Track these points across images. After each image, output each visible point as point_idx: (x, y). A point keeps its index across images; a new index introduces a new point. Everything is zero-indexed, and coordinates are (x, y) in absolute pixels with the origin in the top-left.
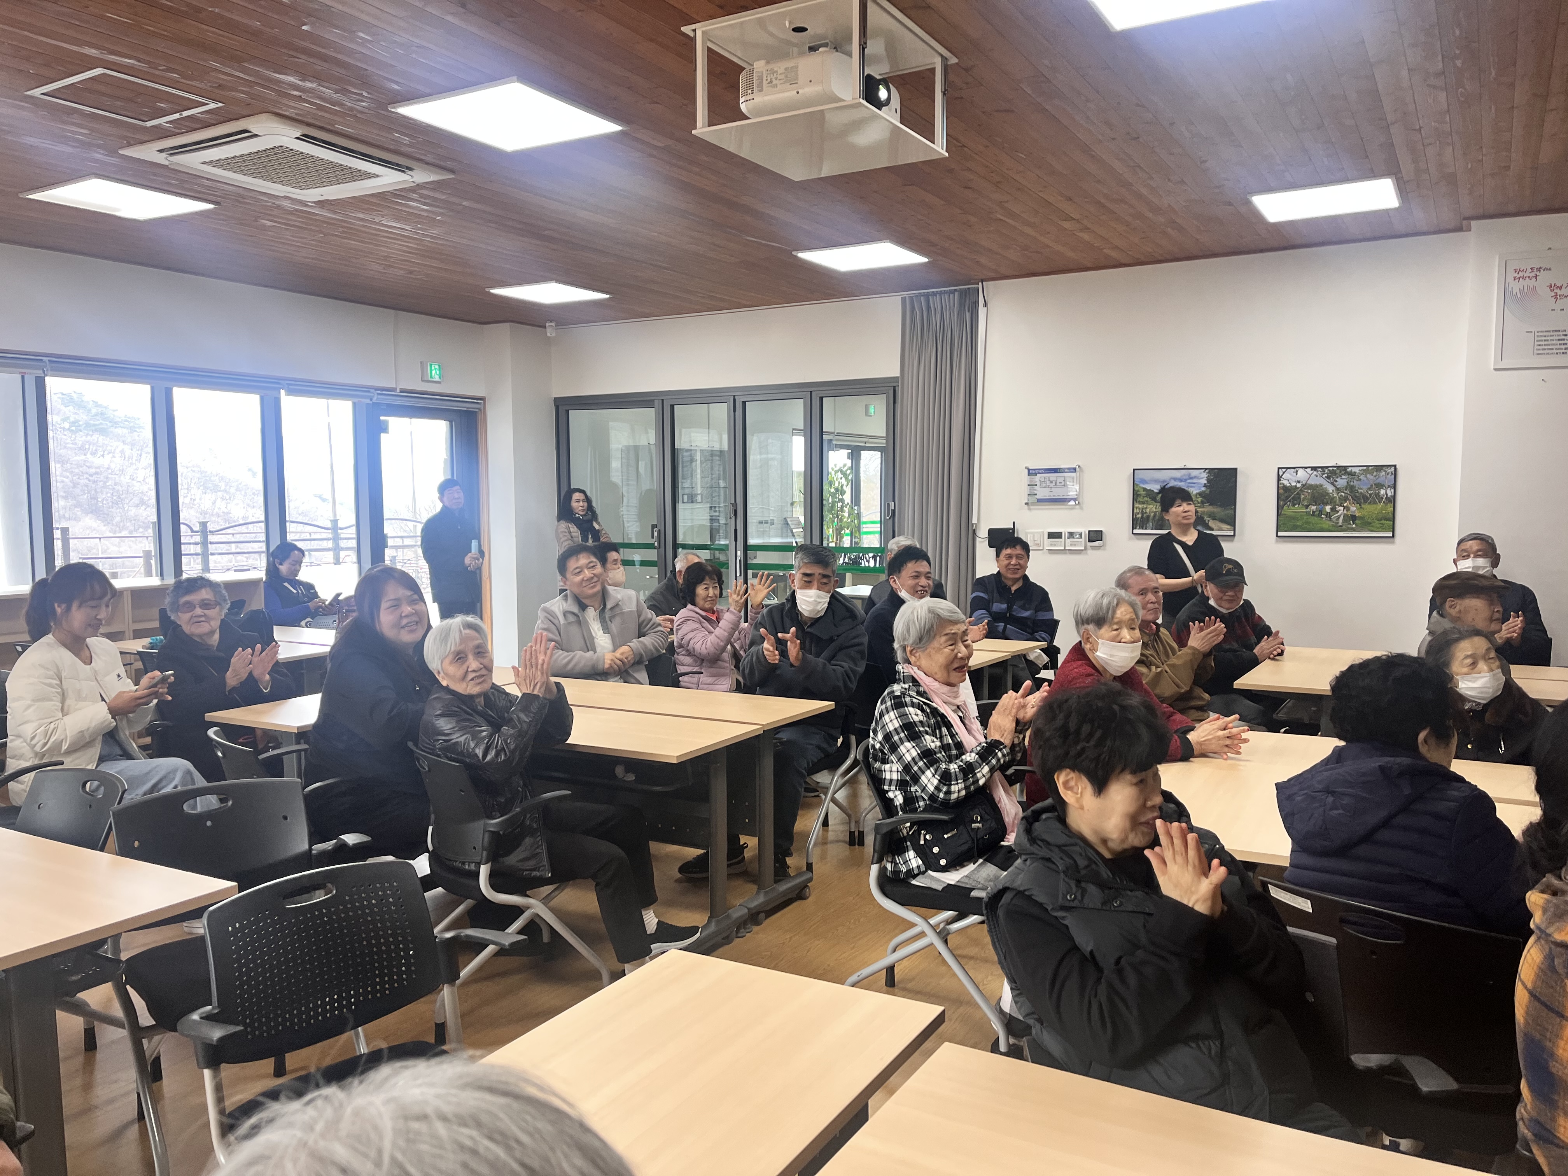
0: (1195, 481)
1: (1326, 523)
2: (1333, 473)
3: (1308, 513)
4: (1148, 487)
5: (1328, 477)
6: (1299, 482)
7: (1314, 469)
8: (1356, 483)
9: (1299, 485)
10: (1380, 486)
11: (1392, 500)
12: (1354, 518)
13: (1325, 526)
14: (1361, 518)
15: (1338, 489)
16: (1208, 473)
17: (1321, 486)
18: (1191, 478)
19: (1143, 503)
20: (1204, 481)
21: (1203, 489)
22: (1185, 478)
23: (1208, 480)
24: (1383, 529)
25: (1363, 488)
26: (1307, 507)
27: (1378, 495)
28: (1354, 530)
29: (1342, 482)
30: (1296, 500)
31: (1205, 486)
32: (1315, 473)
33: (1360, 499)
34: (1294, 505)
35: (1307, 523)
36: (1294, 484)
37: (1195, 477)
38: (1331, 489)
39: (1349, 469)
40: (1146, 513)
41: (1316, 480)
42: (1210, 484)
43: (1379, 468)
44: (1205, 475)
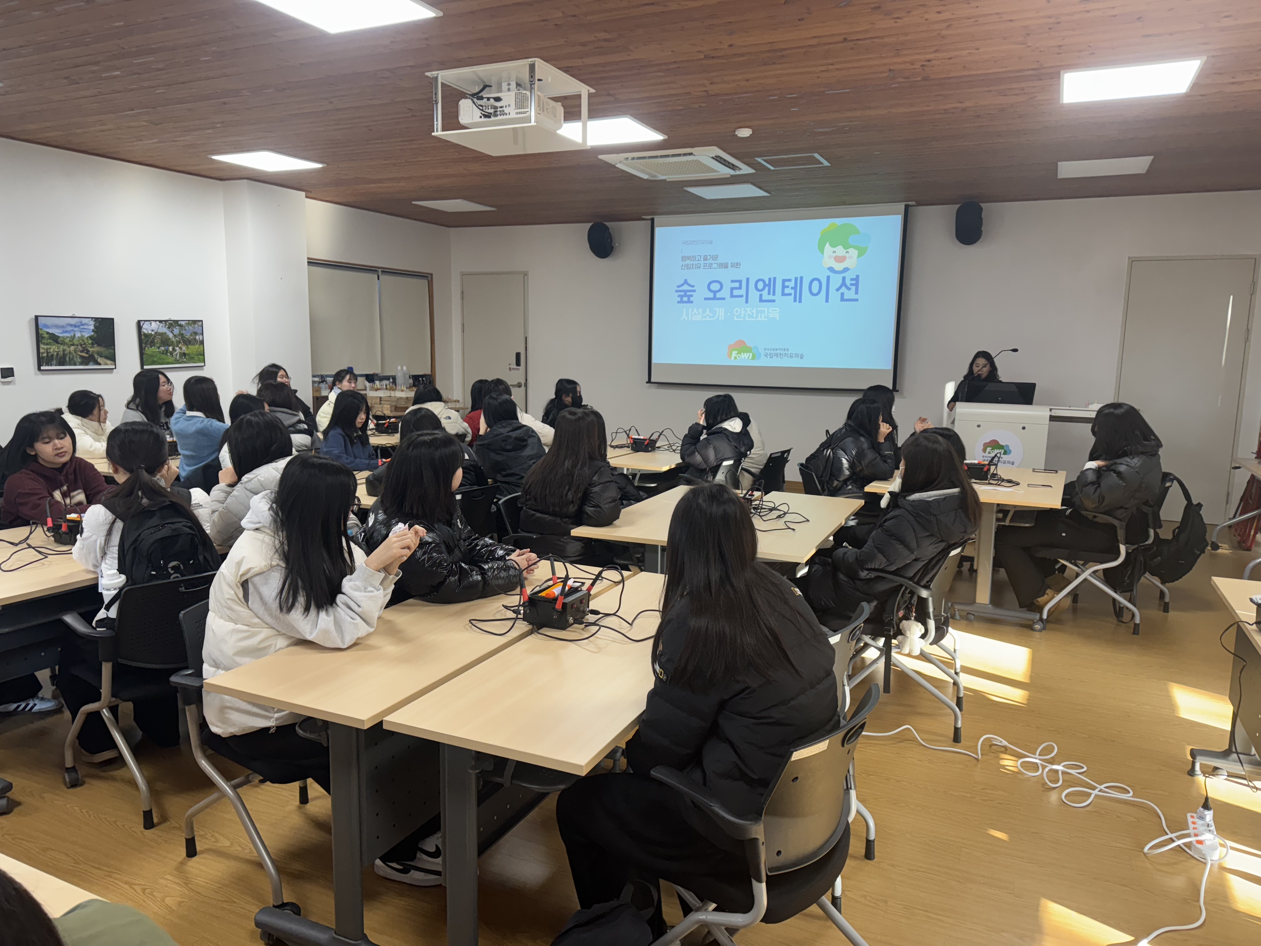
0: (86, 327)
1: (171, 359)
2: (171, 324)
3: (160, 352)
4: (51, 331)
5: (169, 328)
6: (153, 331)
7: (161, 321)
8: (183, 332)
9: (153, 333)
10: (196, 333)
11: (202, 342)
12: (184, 354)
13: (170, 361)
14: (189, 354)
15: (175, 336)
16: (95, 321)
17: (166, 333)
18: (83, 325)
19: (47, 344)
20: (92, 327)
21: (92, 333)
22: (78, 324)
23: (95, 327)
24: (200, 362)
25: (188, 336)
26: (159, 348)
27: (195, 339)
28: (185, 362)
29: (176, 331)
30: (152, 344)
31: (93, 331)
32: (161, 324)
33: (187, 342)
34: (151, 347)
35: (160, 359)
36: (150, 332)
37: (85, 324)
38: (171, 336)
39: (179, 323)
40: (50, 352)
41: (163, 329)
42: (97, 329)
43: (195, 322)
44: (92, 323)
